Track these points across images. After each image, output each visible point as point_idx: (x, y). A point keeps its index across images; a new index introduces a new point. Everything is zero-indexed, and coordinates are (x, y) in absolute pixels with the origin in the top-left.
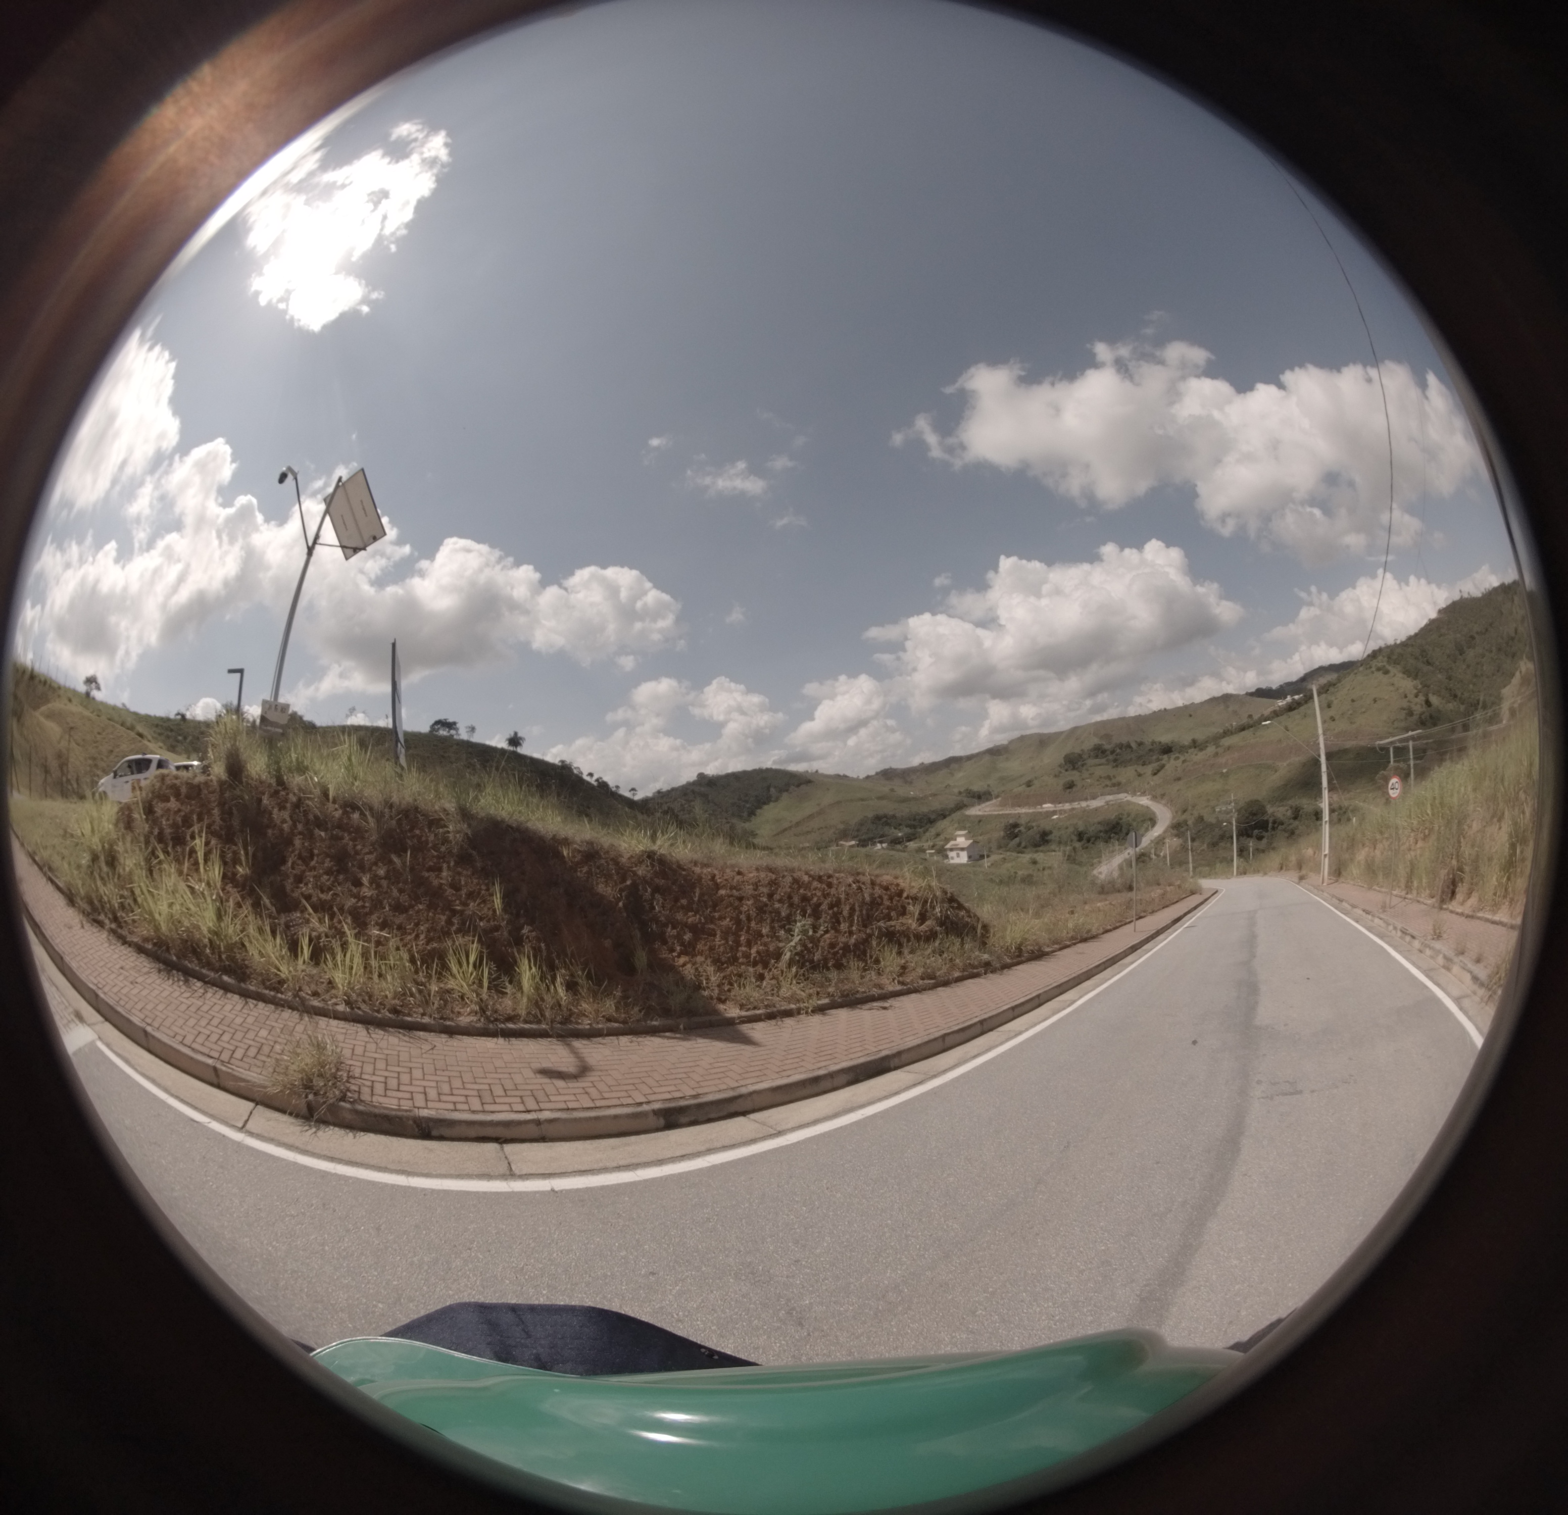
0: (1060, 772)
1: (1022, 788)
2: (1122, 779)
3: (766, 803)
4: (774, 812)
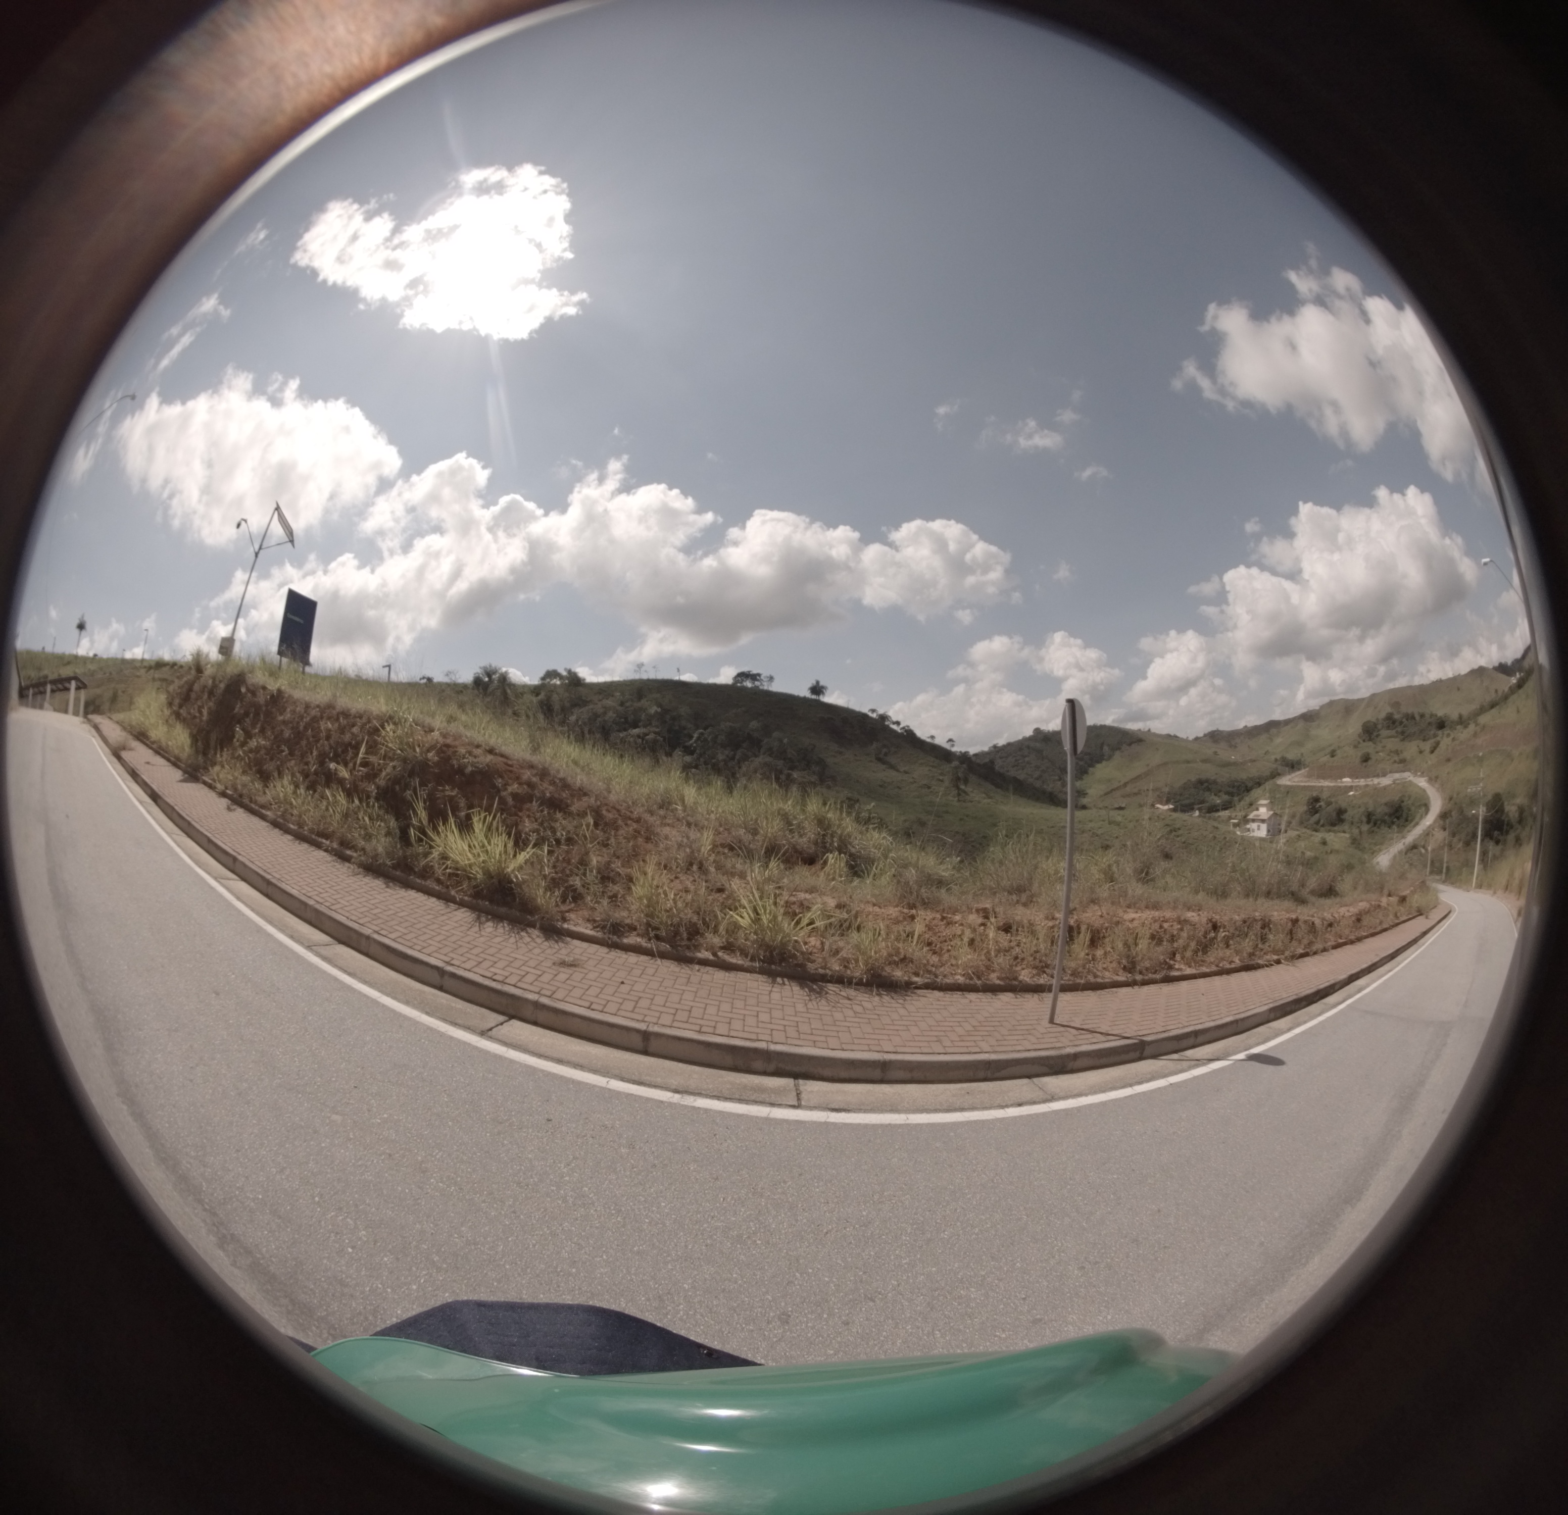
0: (1359, 743)
1: (1325, 759)
2: (1407, 755)
3: (1099, 762)
4: (1105, 772)
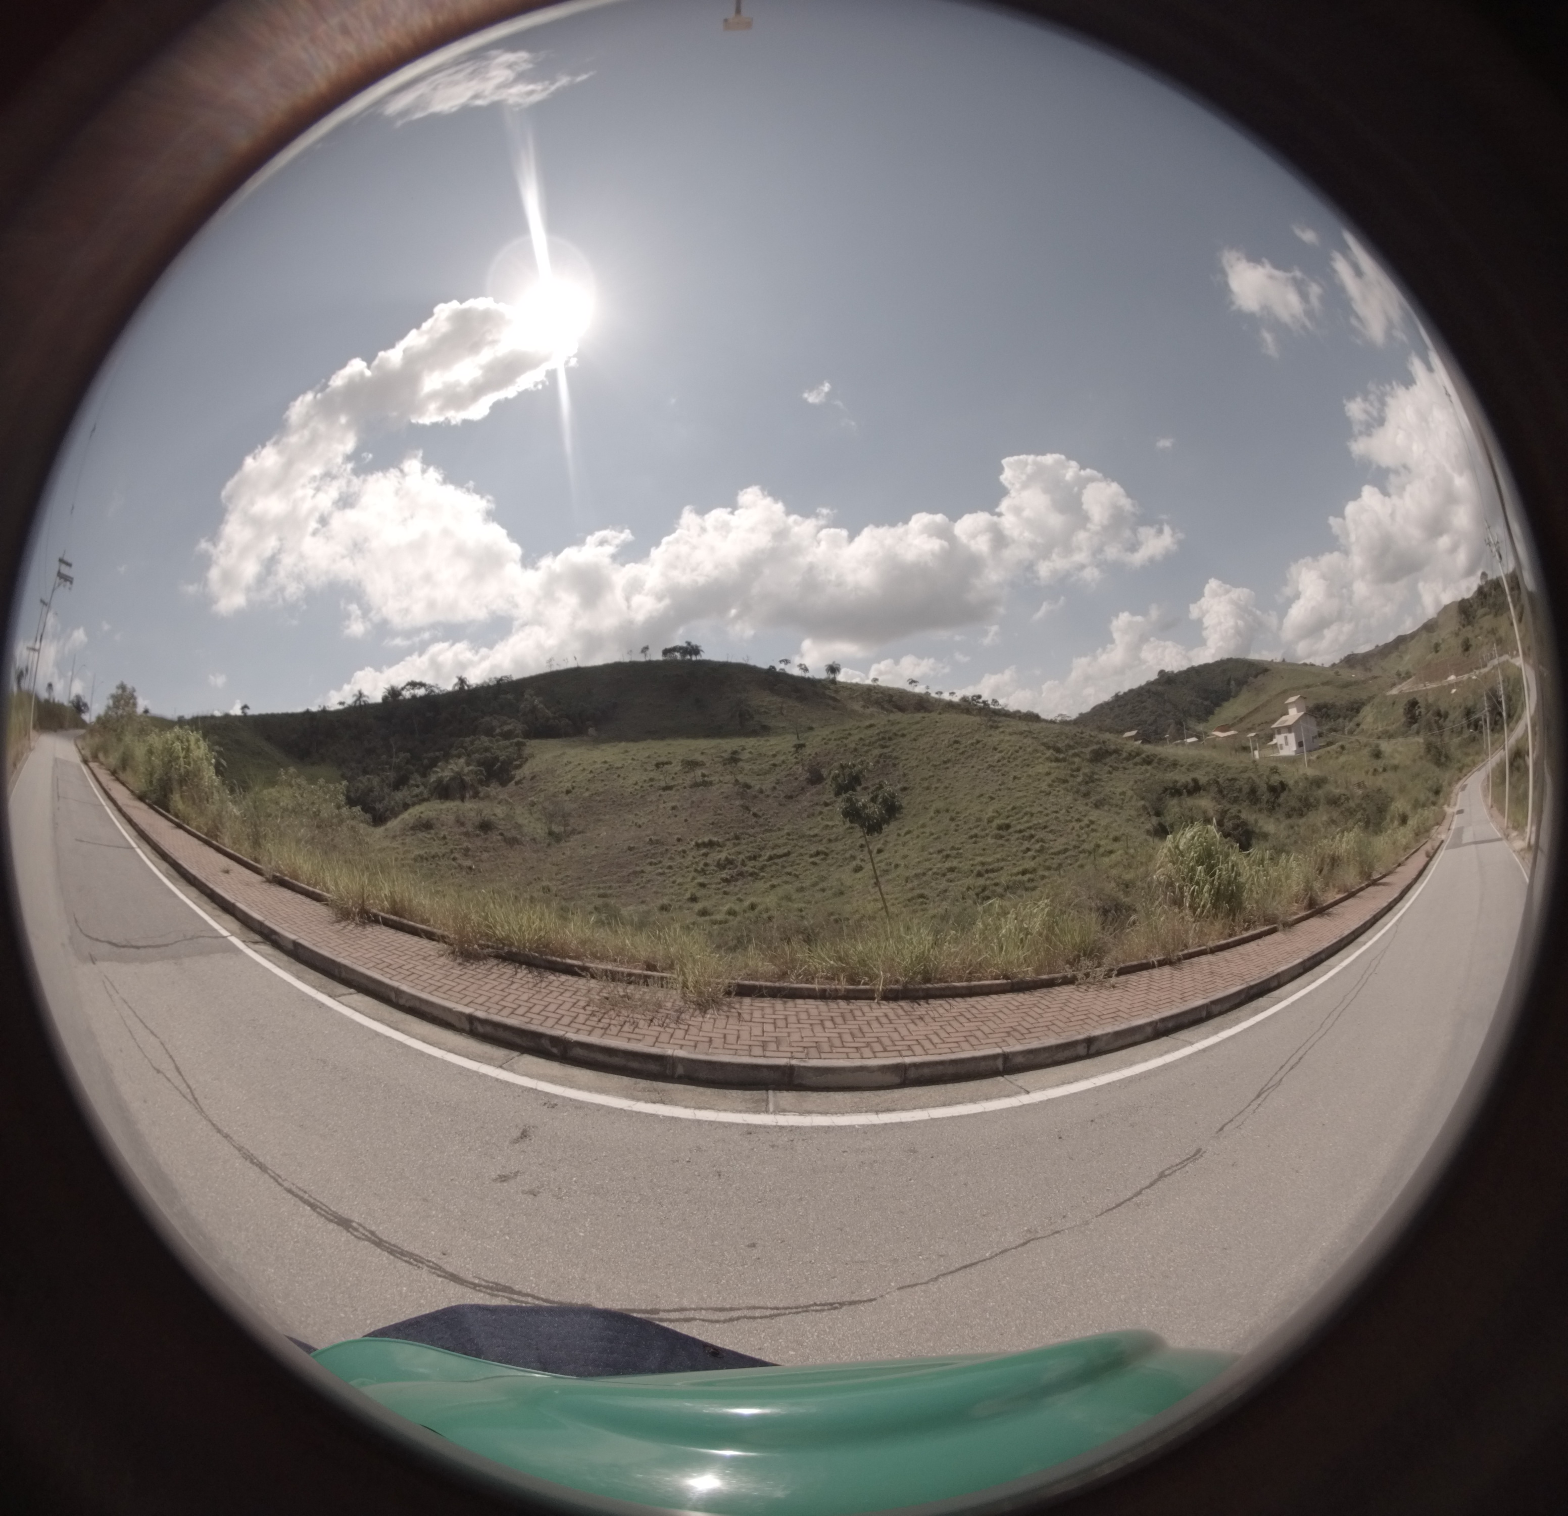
0: (1459, 629)
1: (1430, 656)
3: (1226, 700)
4: (1231, 709)
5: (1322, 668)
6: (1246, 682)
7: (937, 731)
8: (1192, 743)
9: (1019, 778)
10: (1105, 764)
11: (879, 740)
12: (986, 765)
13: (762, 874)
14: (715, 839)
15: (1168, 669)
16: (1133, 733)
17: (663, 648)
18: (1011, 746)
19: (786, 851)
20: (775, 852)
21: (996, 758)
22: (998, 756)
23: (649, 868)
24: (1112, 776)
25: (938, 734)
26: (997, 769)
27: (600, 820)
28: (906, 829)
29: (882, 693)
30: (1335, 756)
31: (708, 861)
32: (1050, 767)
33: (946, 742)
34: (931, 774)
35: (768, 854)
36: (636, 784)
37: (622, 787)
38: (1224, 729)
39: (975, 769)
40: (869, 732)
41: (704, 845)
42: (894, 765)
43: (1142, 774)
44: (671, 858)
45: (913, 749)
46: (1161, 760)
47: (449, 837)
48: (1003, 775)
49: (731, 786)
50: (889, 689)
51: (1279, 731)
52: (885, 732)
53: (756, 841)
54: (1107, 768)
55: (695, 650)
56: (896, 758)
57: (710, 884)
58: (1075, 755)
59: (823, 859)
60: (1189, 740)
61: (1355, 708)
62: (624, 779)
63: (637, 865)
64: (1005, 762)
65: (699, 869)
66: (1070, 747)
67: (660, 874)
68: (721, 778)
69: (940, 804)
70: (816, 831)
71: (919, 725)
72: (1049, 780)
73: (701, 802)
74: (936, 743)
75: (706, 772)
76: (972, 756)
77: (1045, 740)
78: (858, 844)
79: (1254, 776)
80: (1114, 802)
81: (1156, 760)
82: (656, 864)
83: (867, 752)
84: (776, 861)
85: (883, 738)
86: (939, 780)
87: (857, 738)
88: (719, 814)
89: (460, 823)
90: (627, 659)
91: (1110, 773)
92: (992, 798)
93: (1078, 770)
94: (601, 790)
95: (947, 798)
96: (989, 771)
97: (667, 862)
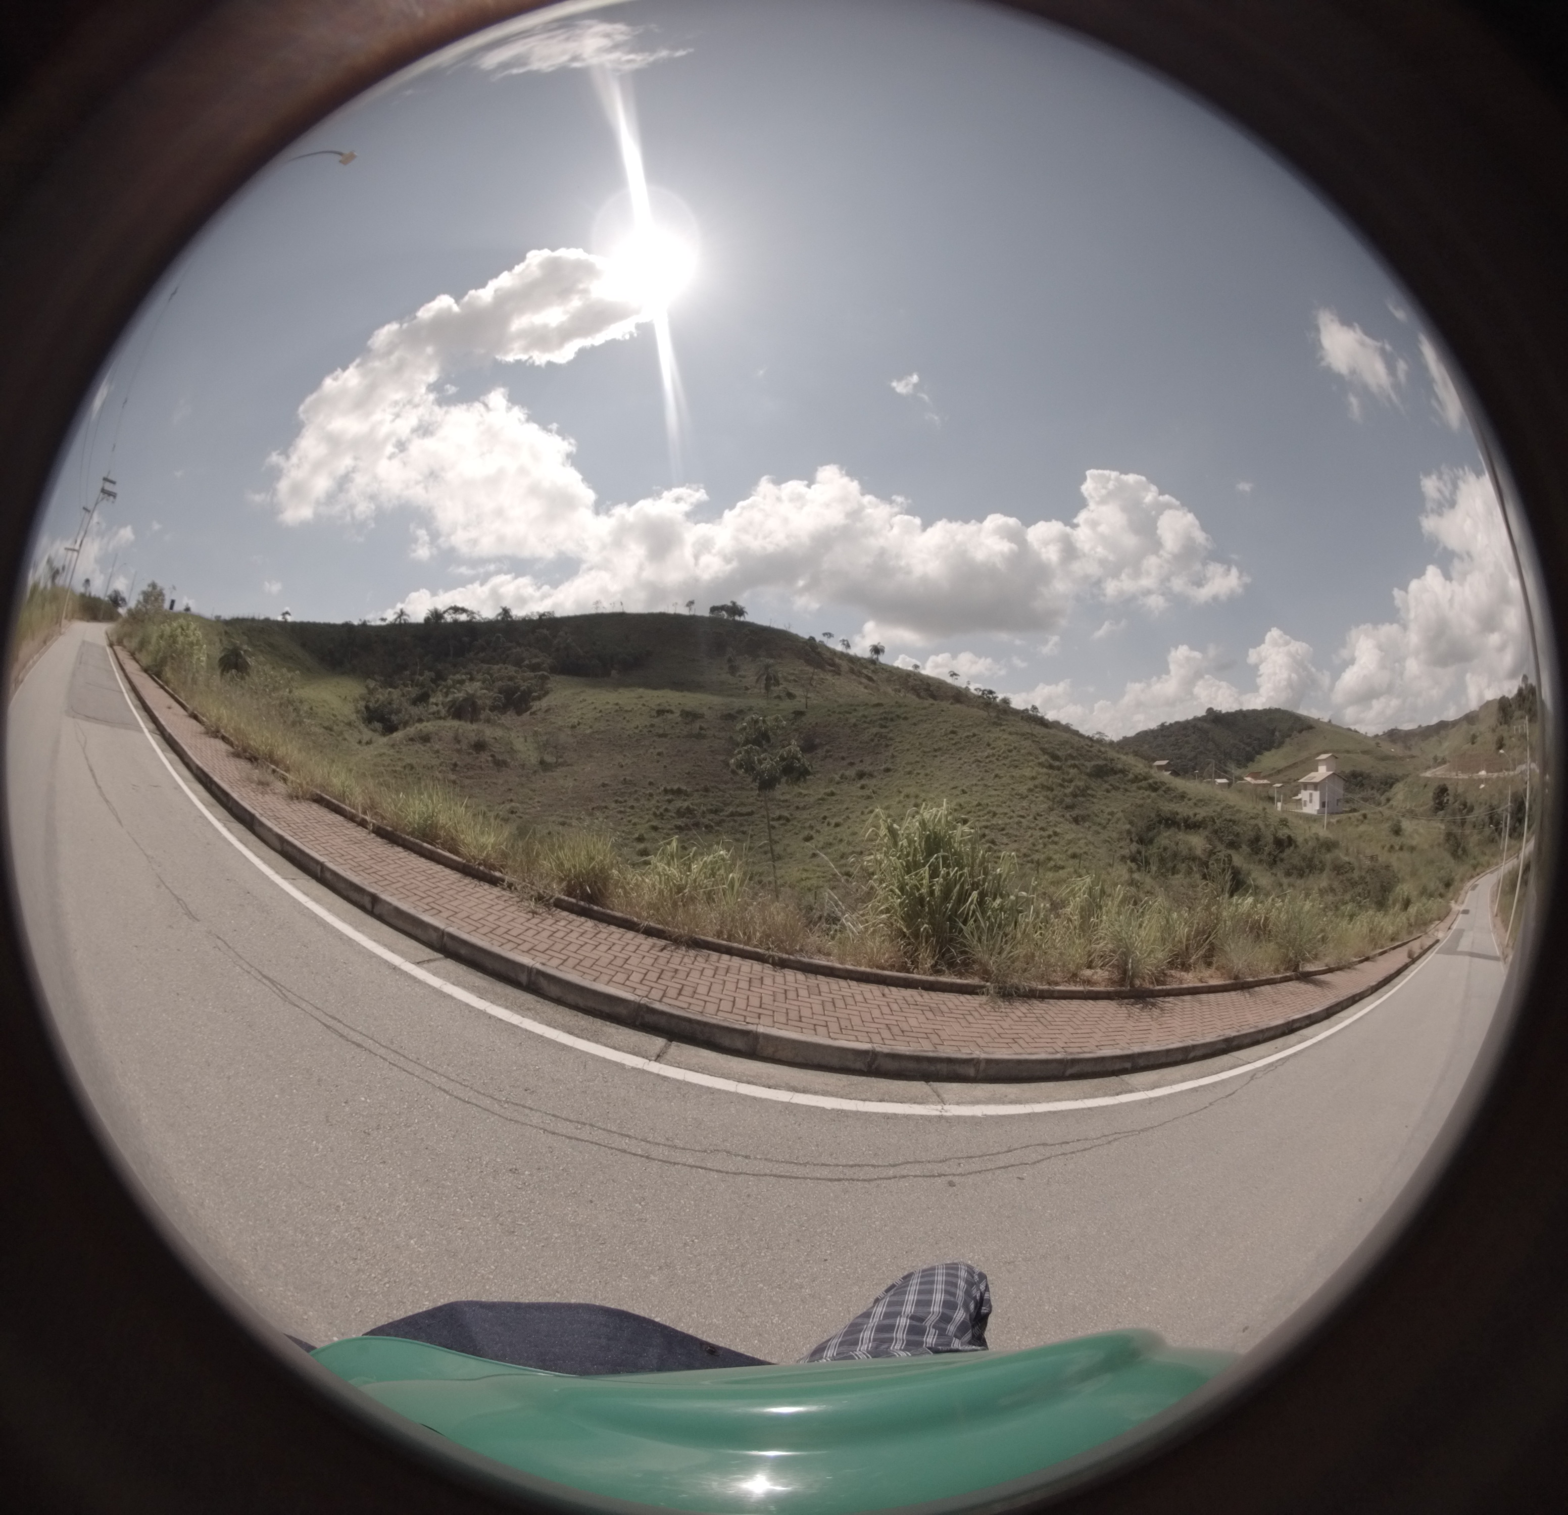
3: (1268, 749)
4: (1270, 760)
5: (1365, 737)
6: (1289, 736)
7: (939, 720)
8: (1221, 784)
9: (1000, 778)
10: (1106, 782)
11: (881, 719)
12: (973, 759)
13: (717, 828)
14: (684, 788)
15: (1215, 709)
16: (1164, 763)
17: (711, 605)
18: (1005, 745)
19: (750, 810)
20: (738, 809)
21: (986, 754)
22: (989, 751)
23: (613, 805)
24: (1109, 795)
25: (938, 722)
26: (982, 764)
27: (591, 756)
28: (870, 808)
29: (921, 680)
30: (1356, 823)
31: (669, 808)
32: (1039, 773)
33: (943, 731)
34: (918, 759)
35: (731, 809)
36: (637, 727)
37: (623, 729)
38: (1256, 775)
39: (962, 762)
40: (873, 711)
41: (672, 792)
42: (887, 746)
43: (1143, 798)
44: (637, 800)
45: (910, 733)
46: (1168, 790)
47: (442, 752)
48: (986, 771)
49: (723, 742)
50: (928, 678)
51: (1306, 786)
52: (892, 713)
53: (723, 796)
54: (1106, 786)
55: (741, 612)
56: (891, 739)
57: (663, 828)
58: (1074, 766)
59: (782, 825)
60: (1219, 781)
61: (1388, 783)
62: (628, 721)
63: (604, 801)
64: (994, 759)
65: (658, 813)
66: (1071, 757)
67: (621, 812)
68: (716, 734)
69: (913, 790)
70: (787, 797)
71: (923, 712)
72: (1031, 784)
73: (687, 752)
74: (934, 731)
75: (705, 725)
76: (963, 748)
77: (1046, 746)
78: (822, 816)
79: (1261, 825)
80: (1098, 820)
81: (1164, 788)
82: (621, 802)
83: (865, 729)
84: (736, 818)
85: (886, 719)
86: (923, 766)
87: (860, 714)
88: (699, 766)
89: (457, 740)
90: (671, 610)
91: (1108, 791)
92: (964, 792)
93: (1071, 781)
94: (602, 729)
95: (923, 785)
96: (974, 766)
97: (631, 803)
